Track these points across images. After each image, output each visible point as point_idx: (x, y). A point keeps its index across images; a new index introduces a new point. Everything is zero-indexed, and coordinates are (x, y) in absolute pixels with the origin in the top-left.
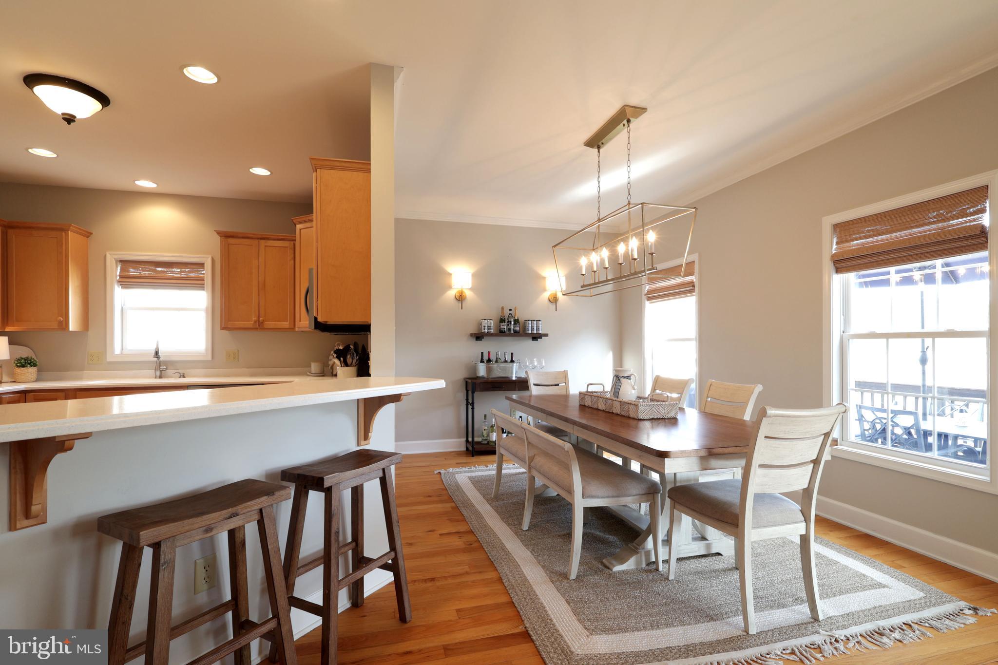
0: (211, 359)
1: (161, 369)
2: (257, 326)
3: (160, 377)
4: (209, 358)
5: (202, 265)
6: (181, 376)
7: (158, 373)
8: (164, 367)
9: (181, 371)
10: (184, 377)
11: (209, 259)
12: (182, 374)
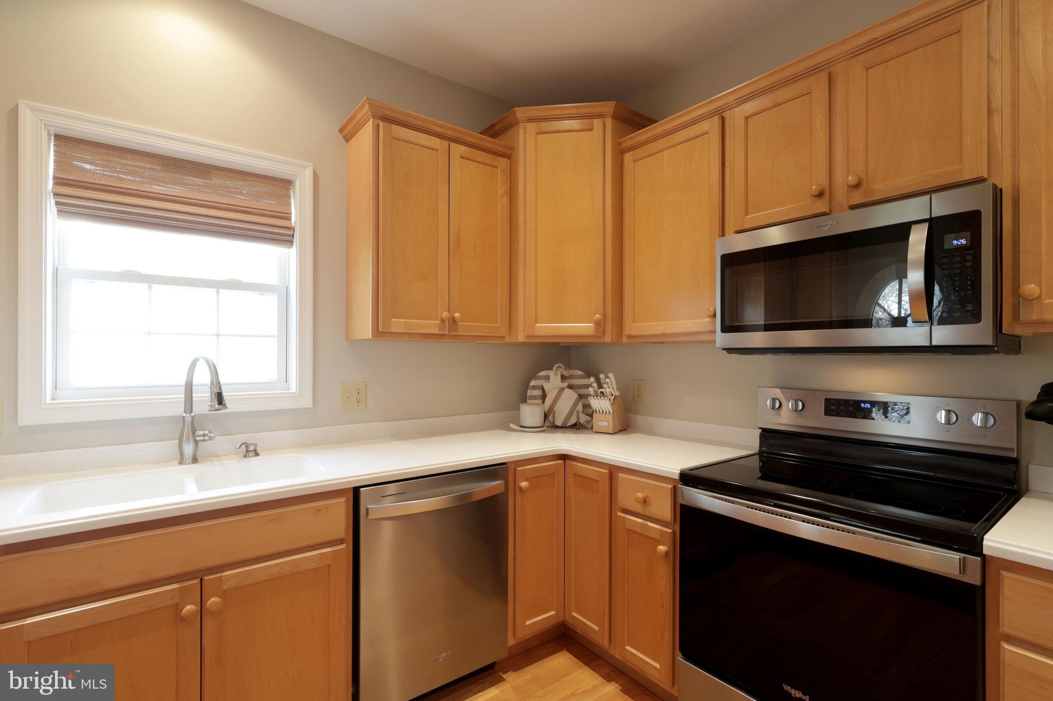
0: (311, 405)
1: (198, 438)
2: (447, 332)
3: (195, 460)
4: (307, 402)
5: (286, 184)
6: (247, 451)
7: (188, 449)
8: (206, 432)
9: (249, 438)
10: (257, 454)
11: (308, 169)
12: (252, 448)
